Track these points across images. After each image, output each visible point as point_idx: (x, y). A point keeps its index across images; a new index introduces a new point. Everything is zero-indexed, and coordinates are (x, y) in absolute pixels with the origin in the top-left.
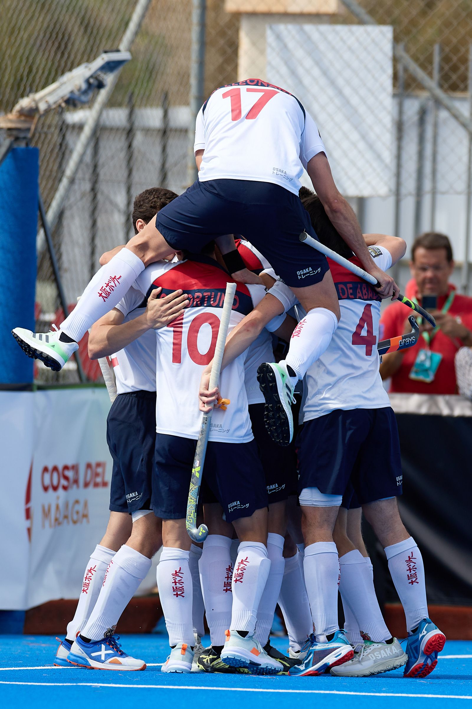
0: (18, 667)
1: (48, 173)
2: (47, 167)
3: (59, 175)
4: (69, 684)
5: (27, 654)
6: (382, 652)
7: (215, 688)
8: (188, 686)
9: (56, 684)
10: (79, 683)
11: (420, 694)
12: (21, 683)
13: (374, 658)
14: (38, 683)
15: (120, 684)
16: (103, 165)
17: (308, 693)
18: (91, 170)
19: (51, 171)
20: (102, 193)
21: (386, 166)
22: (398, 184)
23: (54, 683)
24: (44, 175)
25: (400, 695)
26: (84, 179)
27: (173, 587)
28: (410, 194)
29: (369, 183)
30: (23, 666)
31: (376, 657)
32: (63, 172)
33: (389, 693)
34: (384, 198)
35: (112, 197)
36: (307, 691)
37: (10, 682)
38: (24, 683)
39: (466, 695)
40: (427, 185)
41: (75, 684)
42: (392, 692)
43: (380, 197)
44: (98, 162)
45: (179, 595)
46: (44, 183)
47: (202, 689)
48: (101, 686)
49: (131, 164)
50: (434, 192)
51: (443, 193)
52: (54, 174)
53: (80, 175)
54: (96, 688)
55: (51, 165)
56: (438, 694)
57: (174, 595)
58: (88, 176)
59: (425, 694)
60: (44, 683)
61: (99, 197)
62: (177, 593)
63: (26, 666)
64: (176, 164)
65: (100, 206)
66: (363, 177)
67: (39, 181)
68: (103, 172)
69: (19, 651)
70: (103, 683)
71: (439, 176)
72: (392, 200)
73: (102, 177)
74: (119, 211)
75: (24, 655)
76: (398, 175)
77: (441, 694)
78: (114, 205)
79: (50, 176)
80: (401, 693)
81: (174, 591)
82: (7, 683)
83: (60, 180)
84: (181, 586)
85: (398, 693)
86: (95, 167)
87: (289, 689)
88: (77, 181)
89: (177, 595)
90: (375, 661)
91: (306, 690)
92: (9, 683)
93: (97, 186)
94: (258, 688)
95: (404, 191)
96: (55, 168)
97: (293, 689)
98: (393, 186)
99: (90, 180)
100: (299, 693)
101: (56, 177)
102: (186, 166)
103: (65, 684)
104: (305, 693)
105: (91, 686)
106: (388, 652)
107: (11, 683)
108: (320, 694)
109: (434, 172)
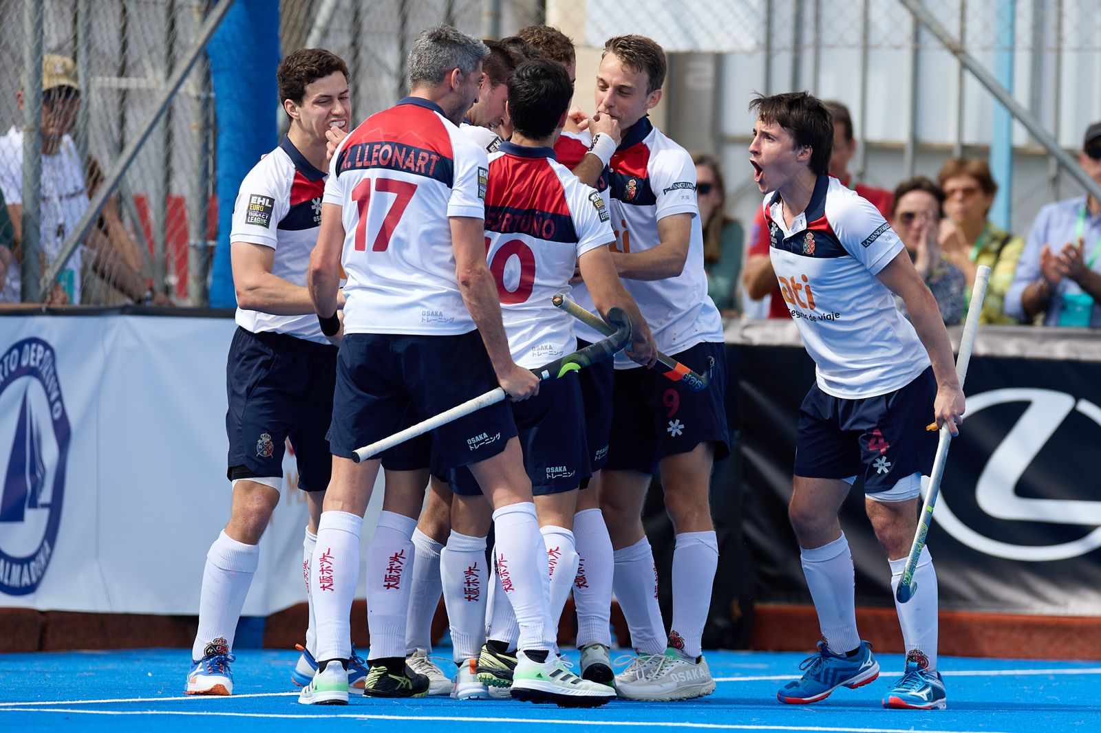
0: (257, 693)
1: (292, 23)
2: (291, 14)
3: (307, 26)
4: (326, 716)
5: (268, 675)
6: (688, 672)
7: (524, 720)
8: (488, 717)
9: (308, 716)
10: (339, 714)
11: (803, 726)
12: (260, 715)
13: (678, 681)
14: (283, 714)
15: (395, 715)
16: (367, 11)
17: (651, 726)
18: (351, 18)
19: (296, 20)
20: (366, 48)
21: (753, 11)
22: (769, 35)
23: (306, 714)
24: (287, 24)
25: (776, 727)
26: (341, 30)
27: (465, 589)
28: (784, 49)
29: (729, 34)
30: (263, 692)
31: (680, 678)
32: (313, 21)
33: (761, 725)
34: (750, 54)
35: (380, 54)
36: (650, 724)
37: (245, 713)
38: (264, 715)
39: (865, 728)
40: (808, 36)
41: (333, 716)
42: (765, 724)
43: (744, 52)
44: (359, 8)
45: (472, 599)
46: (287, 36)
47: (507, 722)
48: (369, 719)
49: (406, 8)
50: (818, 45)
51: (830, 47)
52: (300, 24)
53: (335, 25)
54: (362, 722)
55: (296, 12)
56: (828, 727)
57: (466, 598)
58: (346, 27)
59: (809, 726)
60: (291, 714)
61: (362, 54)
62: (470, 596)
63: (266, 692)
64: (466, 9)
65: (363, 66)
66: (721, 25)
67: (280, 33)
68: (367, 21)
69: (257, 671)
70: (372, 714)
71: (824, 23)
72: (760, 57)
73: (365, 28)
74: (389, 73)
75: (264, 677)
76: (769, 22)
77: (832, 727)
78: (383, 65)
79: (295, 26)
80: (778, 725)
81: (466, 593)
82: (240, 715)
83: (309, 32)
84: (475, 587)
85: (774, 725)
86: (357, 14)
87: (625, 721)
88: (332, 34)
89: (469, 599)
90: (678, 685)
91: (648, 722)
92: (243, 715)
93: (360, 40)
94: (583, 720)
95: (776, 44)
96: (302, 15)
97: (631, 720)
98: (762, 37)
99: (350, 32)
100: (639, 726)
101: (303, 27)
102: (480, 12)
103: (320, 716)
104: (647, 726)
105: (356, 718)
106: (695, 674)
107: (247, 715)
108: (668, 727)
109: (818, 18)
